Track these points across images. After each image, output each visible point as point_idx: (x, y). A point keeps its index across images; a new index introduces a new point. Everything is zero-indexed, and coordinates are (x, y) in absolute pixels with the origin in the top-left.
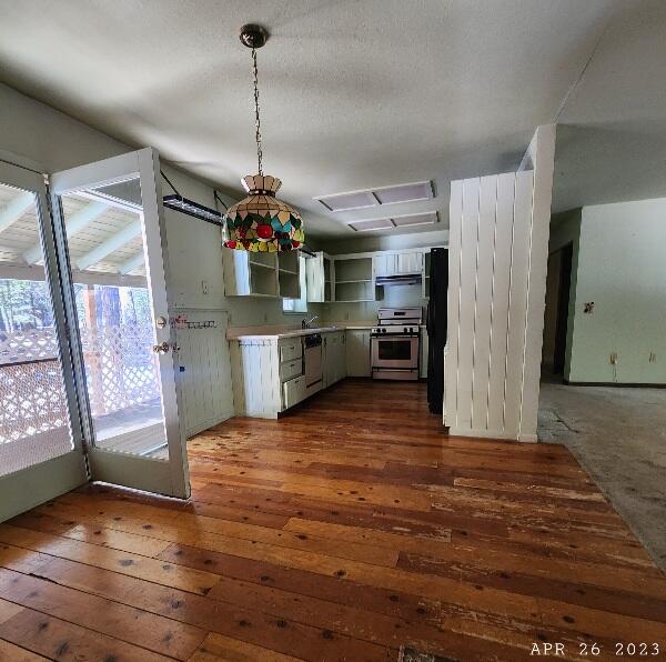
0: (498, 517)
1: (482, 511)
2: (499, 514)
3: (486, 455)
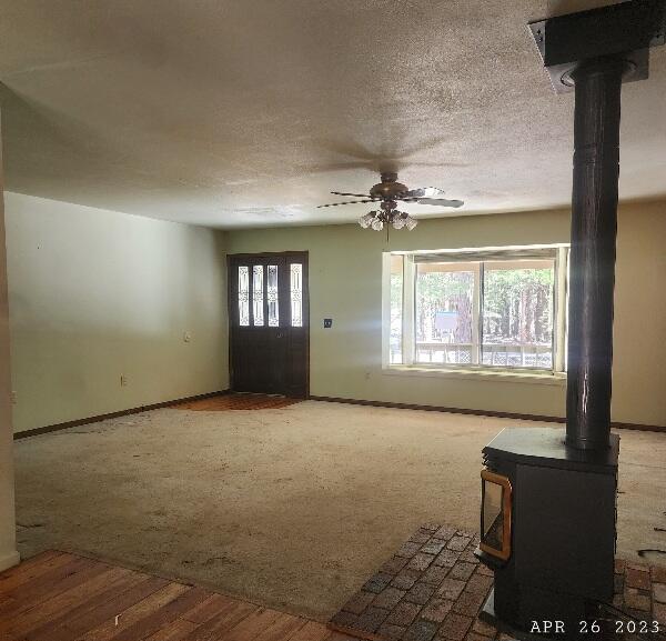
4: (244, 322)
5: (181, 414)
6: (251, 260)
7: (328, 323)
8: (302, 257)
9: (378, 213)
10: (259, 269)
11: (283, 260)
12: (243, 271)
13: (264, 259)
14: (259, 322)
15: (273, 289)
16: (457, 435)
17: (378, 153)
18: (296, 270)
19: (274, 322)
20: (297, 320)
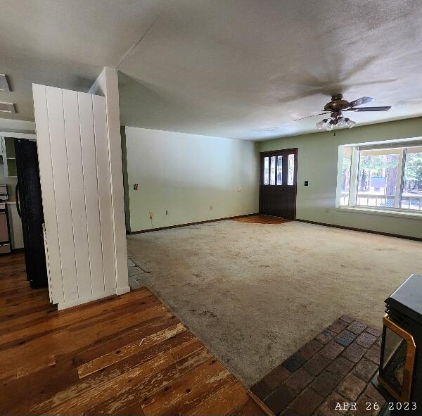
0: (131, 397)
1: (115, 399)
2: (129, 392)
3: (99, 321)
4: (266, 183)
5: (234, 223)
6: (270, 154)
7: (306, 184)
8: (294, 151)
9: (329, 120)
10: (273, 158)
11: (285, 153)
12: (267, 159)
13: (276, 153)
14: (273, 183)
15: (280, 167)
16: (380, 250)
17: (326, 80)
18: (291, 157)
19: (279, 183)
20: (290, 182)
